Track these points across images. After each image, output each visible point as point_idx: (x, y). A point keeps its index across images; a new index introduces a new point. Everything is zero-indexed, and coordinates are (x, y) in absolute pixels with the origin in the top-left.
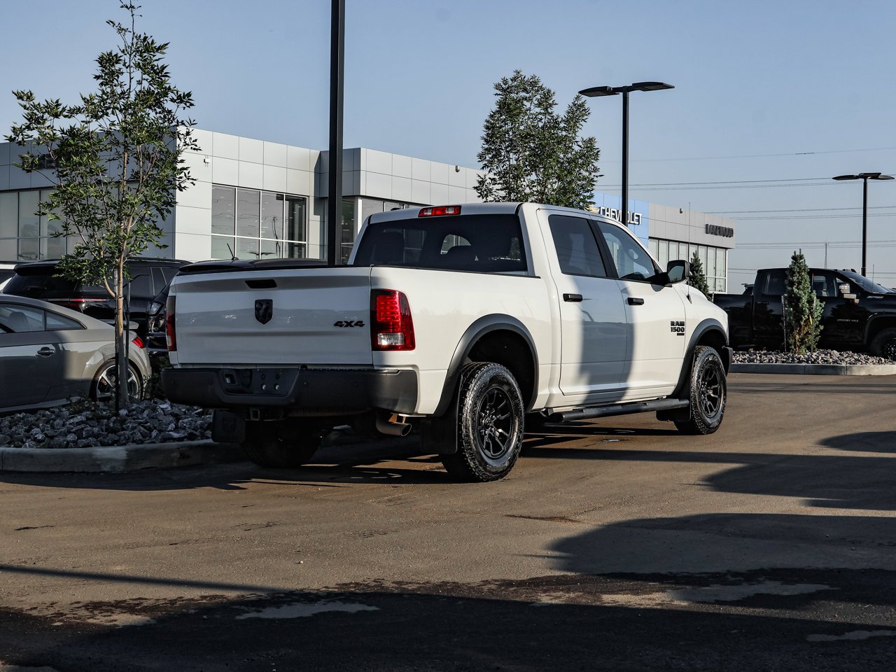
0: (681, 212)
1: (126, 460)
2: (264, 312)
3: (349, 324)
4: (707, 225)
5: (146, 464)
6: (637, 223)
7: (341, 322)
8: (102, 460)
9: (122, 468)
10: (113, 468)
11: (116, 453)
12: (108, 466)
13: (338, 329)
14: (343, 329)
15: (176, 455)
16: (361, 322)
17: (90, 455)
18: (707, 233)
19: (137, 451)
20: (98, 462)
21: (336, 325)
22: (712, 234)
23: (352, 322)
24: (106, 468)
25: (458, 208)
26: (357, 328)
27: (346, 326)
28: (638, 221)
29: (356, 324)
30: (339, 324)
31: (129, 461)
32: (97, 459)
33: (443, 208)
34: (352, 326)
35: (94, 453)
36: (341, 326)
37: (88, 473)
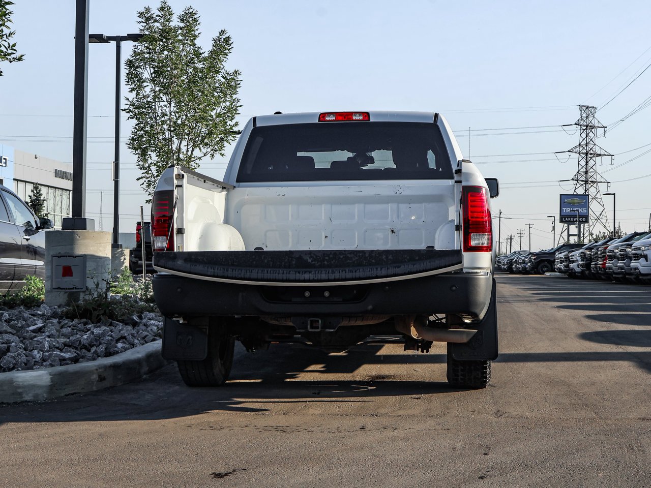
0: (36, 158)
1: (51, 385)
4: (56, 170)
5: (69, 390)
6: (5, 165)
8: (24, 387)
9: (45, 395)
10: (36, 396)
11: (39, 377)
12: (30, 395)
15: (95, 377)
17: (11, 382)
18: (56, 177)
19: (61, 374)
20: (19, 390)
22: (60, 177)
24: (28, 397)
25: (366, 115)
28: (5, 163)
31: (52, 388)
32: (19, 387)
33: (350, 114)
35: (14, 380)
37: (8, 404)
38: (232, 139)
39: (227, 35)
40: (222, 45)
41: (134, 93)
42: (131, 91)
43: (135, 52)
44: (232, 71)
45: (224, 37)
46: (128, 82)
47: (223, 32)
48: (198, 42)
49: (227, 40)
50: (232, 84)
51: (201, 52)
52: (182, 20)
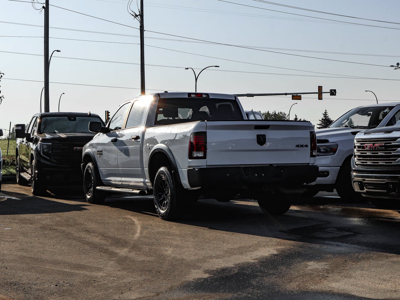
2: (261, 140)
3: (302, 146)
7: (299, 145)
13: (297, 148)
14: (299, 148)
16: (307, 145)
21: (296, 146)
23: (303, 145)
26: (305, 148)
27: (301, 147)
29: (305, 146)
30: (298, 146)
34: (303, 147)
36: (299, 147)
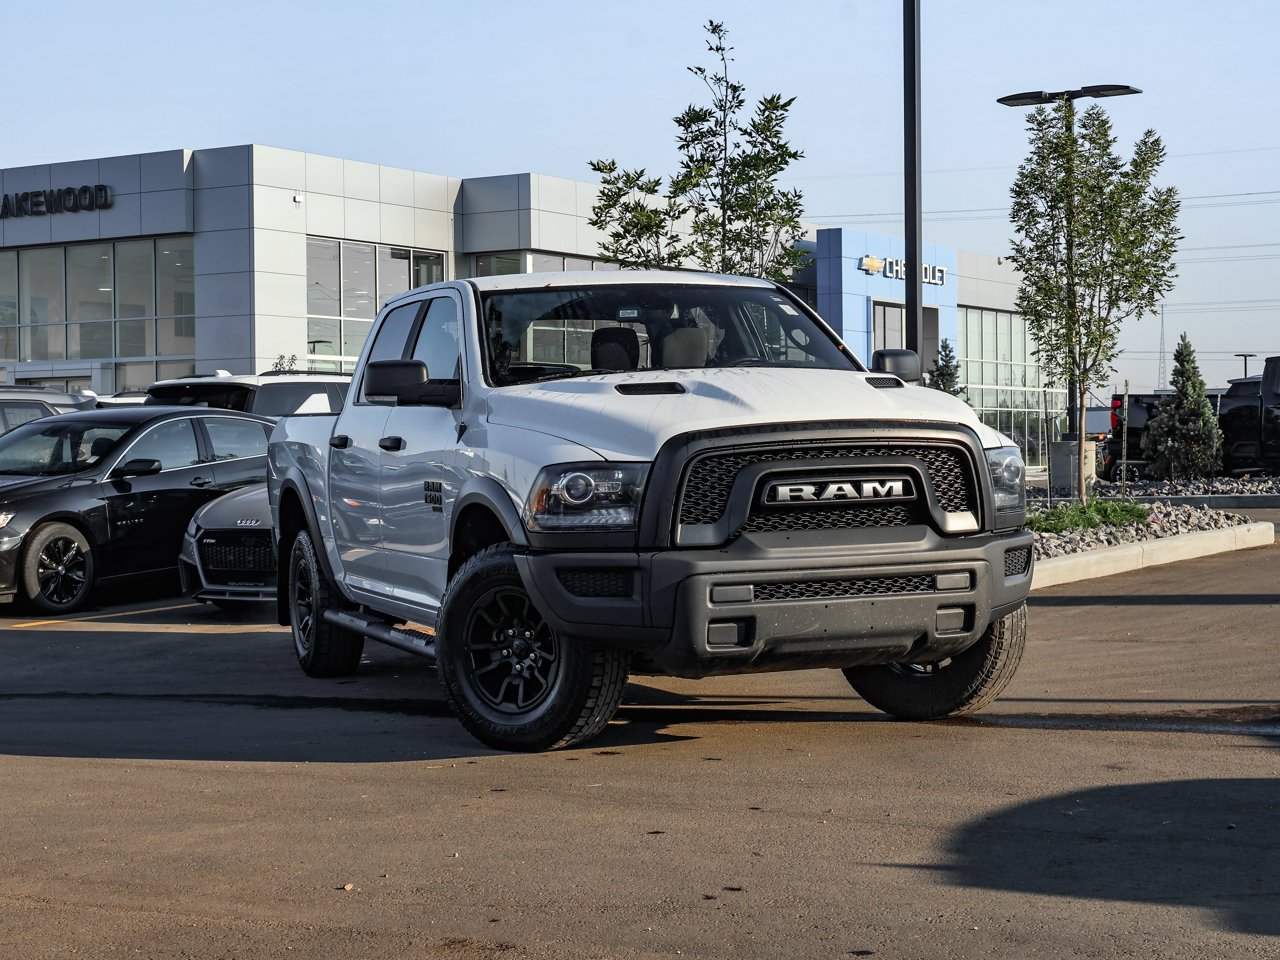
38: (1167, 288)
39: (1156, 137)
40: (1149, 152)
41: (1023, 233)
42: (1018, 231)
43: (1022, 174)
44: (1164, 190)
45: (1152, 140)
46: (1013, 218)
47: (1149, 133)
48: (1114, 150)
49: (1157, 142)
50: (1166, 206)
51: (1120, 163)
52: (1084, 126)
